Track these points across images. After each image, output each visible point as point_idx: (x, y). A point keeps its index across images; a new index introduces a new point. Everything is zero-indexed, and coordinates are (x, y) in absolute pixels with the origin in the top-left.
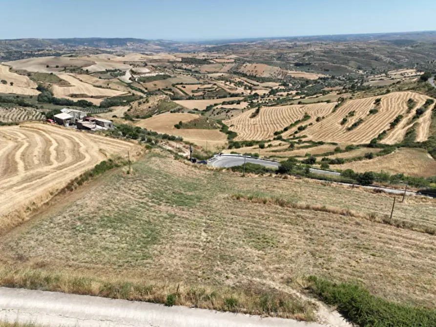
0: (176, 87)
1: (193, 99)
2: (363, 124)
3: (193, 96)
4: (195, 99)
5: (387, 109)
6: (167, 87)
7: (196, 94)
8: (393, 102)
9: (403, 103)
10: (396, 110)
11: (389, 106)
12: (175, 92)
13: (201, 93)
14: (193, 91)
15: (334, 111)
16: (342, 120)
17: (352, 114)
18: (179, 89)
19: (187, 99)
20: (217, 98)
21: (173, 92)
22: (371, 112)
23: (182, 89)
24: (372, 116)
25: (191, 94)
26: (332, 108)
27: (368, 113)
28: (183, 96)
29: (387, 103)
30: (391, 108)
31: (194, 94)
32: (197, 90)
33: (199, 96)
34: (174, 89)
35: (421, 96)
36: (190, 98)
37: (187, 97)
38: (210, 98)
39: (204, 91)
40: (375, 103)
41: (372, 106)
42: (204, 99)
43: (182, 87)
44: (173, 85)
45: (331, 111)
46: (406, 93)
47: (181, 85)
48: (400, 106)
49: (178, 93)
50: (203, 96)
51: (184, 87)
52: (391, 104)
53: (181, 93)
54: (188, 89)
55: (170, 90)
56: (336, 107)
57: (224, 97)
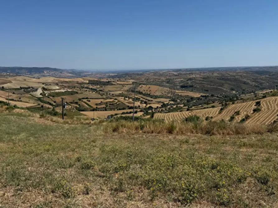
0: (82, 101)
1: (96, 110)
2: (250, 120)
3: (97, 108)
4: (99, 111)
5: (268, 109)
6: (74, 101)
7: (99, 107)
8: (271, 103)
11: (269, 106)
12: (81, 104)
13: (104, 106)
14: (96, 104)
15: (220, 113)
16: (229, 118)
17: (238, 113)
18: (84, 102)
19: (91, 110)
20: (118, 110)
21: (79, 105)
22: (255, 111)
23: (88, 102)
24: (257, 114)
25: (95, 107)
26: (218, 111)
27: (252, 112)
28: (88, 108)
29: (267, 104)
30: (271, 107)
31: (97, 106)
32: (100, 103)
33: (102, 108)
34: (80, 102)
36: (93, 110)
38: (111, 109)
39: (107, 104)
40: (255, 105)
41: (254, 107)
42: (106, 110)
43: (87, 101)
44: (80, 100)
45: (217, 113)
47: (87, 100)
49: (83, 106)
50: (105, 108)
51: (89, 101)
52: (271, 105)
53: (86, 105)
54: (92, 103)
55: (76, 103)
56: (221, 109)
57: (124, 109)
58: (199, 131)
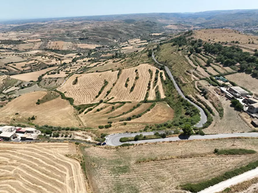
0: (9, 66)
1: (24, 73)
3: (24, 70)
4: (26, 73)
5: (142, 76)
6: (1, 67)
7: (25, 69)
8: (143, 71)
9: (147, 71)
10: (146, 76)
11: (142, 73)
12: (9, 69)
13: (28, 68)
14: (22, 67)
15: (118, 78)
16: (125, 84)
18: (11, 67)
19: (20, 74)
20: (41, 70)
21: (8, 70)
23: (14, 66)
25: (22, 69)
27: (135, 78)
28: (16, 71)
31: (24, 69)
32: (25, 66)
33: (28, 70)
34: (7, 67)
35: (153, 67)
36: (22, 73)
37: (20, 72)
38: (36, 70)
39: (31, 66)
40: (135, 72)
42: (32, 71)
43: (13, 65)
44: (6, 65)
46: (146, 65)
47: (12, 64)
49: (12, 70)
50: (31, 69)
51: (15, 65)
54: (19, 66)
55: (5, 68)
56: (118, 74)
57: (46, 68)
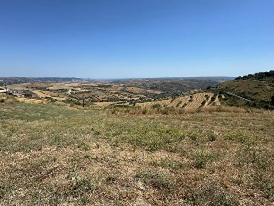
1: (102, 102)
2: (187, 106)
4: (104, 102)
5: (196, 100)
6: (89, 97)
7: (104, 100)
8: (198, 97)
9: (203, 97)
10: (201, 100)
13: (107, 99)
14: (102, 98)
15: (171, 102)
16: (176, 105)
17: (181, 102)
18: (95, 97)
19: (99, 102)
20: (115, 101)
21: (93, 99)
22: (190, 101)
23: (97, 97)
24: (191, 103)
25: (101, 100)
27: (188, 101)
28: (97, 101)
29: (196, 97)
30: (198, 99)
32: (104, 98)
34: (93, 97)
35: (211, 94)
37: (100, 101)
38: (111, 101)
41: (189, 99)
42: (108, 102)
44: (93, 96)
45: (170, 102)
46: (203, 93)
48: (202, 98)
49: (95, 99)
51: (98, 96)
53: (96, 99)
54: (100, 98)
55: (91, 98)
56: (172, 100)
57: (118, 101)
58: (160, 113)
